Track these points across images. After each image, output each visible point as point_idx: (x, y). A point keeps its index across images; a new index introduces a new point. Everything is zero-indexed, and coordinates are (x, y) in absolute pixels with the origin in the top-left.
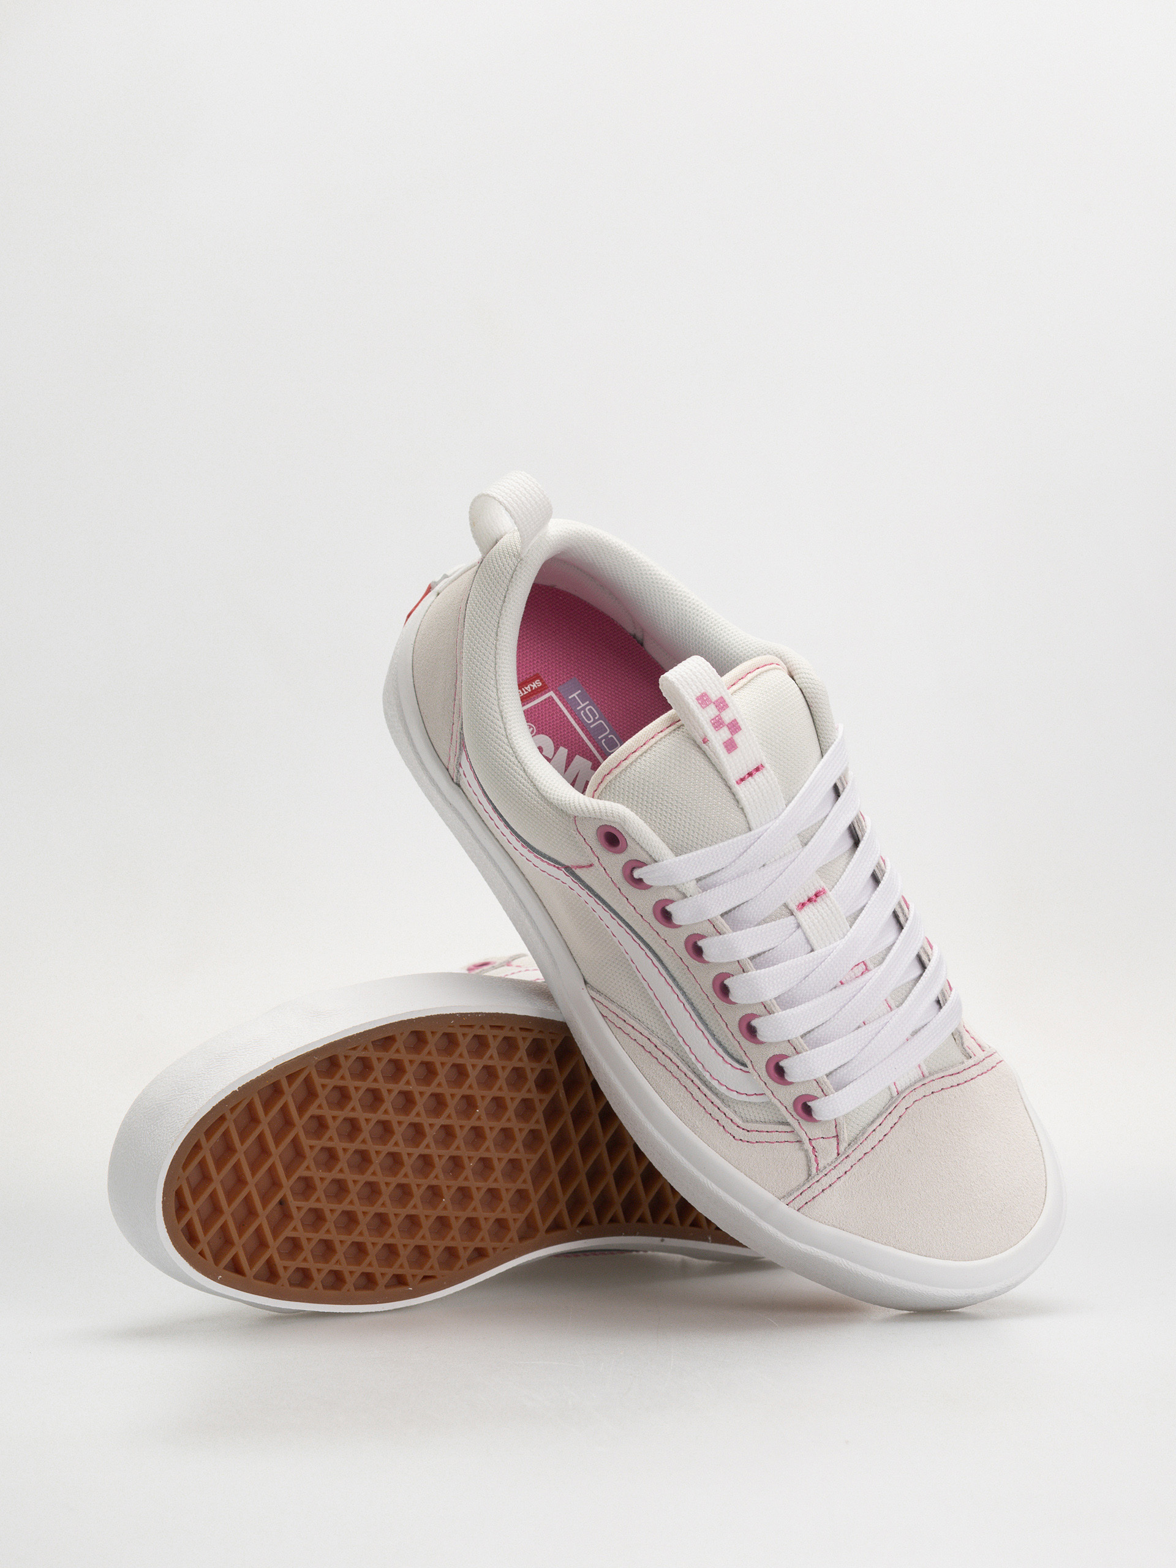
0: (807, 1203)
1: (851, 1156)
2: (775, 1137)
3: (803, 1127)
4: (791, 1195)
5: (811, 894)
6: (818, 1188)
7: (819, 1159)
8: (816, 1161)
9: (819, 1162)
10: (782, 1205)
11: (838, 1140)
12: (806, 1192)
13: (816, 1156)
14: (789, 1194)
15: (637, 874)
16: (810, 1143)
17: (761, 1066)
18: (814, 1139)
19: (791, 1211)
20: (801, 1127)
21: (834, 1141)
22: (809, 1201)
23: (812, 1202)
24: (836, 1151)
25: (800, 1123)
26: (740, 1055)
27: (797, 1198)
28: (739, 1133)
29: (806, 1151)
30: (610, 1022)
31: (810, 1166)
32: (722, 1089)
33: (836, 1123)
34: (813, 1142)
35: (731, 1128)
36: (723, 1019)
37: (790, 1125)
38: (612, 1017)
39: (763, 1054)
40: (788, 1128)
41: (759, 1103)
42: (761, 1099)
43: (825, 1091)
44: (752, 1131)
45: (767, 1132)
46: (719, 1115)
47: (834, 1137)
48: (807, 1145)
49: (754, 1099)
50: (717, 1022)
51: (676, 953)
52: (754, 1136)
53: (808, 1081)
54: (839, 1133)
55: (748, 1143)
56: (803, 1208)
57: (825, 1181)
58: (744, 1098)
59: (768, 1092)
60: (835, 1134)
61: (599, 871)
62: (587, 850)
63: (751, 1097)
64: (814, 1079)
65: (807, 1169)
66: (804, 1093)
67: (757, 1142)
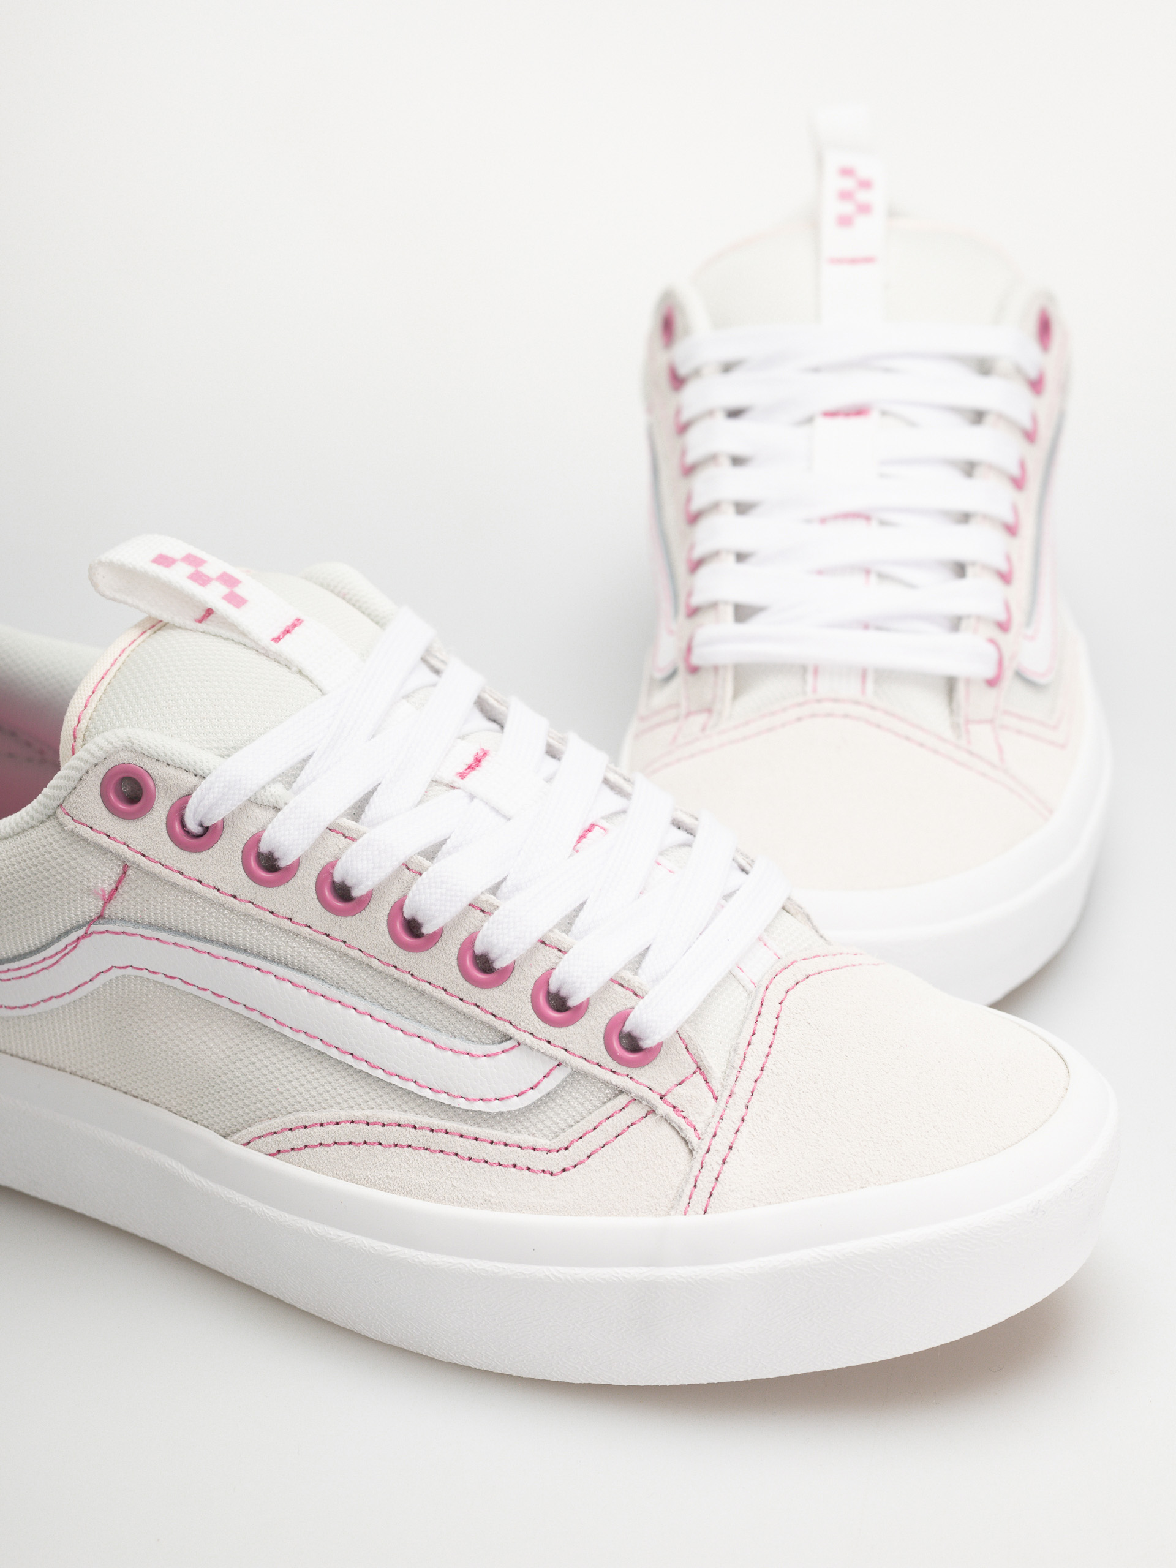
0: (710, 1194)
1: (736, 1090)
2: (610, 1128)
3: (640, 1081)
4: (680, 1197)
5: (470, 760)
6: (714, 1160)
7: (691, 1118)
8: (690, 1124)
9: (694, 1123)
10: (678, 1217)
11: (702, 1074)
12: (700, 1177)
13: (684, 1118)
14: (677, 1197)
15: (193, 822)
16: (666, 1102)
17: (529, 1017)
18: (669, 1091)
19: (696, 1218)
20: (637, 1082)
21: (698, 1077)
22: (713, 1188)
23: (719, 1187)
24: (711, 1095)
25: (634, 1077)
26: (490, 1027)
27: (693, 1196)
28: (556, 1161)
29: (666, 1119)
30: (287, 1155)
31: (684, 1136)
32: (495, 1107)
33: (684, 1037)
34: (668, 1098)
35: (539, 1161)
36: (435, 986)
37: (621, 1092)
38: (285, 1140)
39: (520, 992)
40: (622, 1100)
41: (560, 1087)
42: (559, 1075)
43: (637, 991)
44: (572, 1143)
45: (595, 1129)
46: (512, 1155)
47: (695, 1073)
48: (663, 1109)
49: (548, 1085)
50: (431, 998)
51: (315, 931)
52: (579, 1150)
53: (605, 988)
54: (698, 1060)
55: (575, 1166)
56: (711, 1204)
57: (720, 1146)
58: (532, 1096)
59: (562, 1055)
60: (694, 1067)
61: (139, 868)
62: (105, 845)
63: (540, 1086)
64: (612, 980)
65: (683, 1143)
66: (611, 1015)
67: (589, 1157)
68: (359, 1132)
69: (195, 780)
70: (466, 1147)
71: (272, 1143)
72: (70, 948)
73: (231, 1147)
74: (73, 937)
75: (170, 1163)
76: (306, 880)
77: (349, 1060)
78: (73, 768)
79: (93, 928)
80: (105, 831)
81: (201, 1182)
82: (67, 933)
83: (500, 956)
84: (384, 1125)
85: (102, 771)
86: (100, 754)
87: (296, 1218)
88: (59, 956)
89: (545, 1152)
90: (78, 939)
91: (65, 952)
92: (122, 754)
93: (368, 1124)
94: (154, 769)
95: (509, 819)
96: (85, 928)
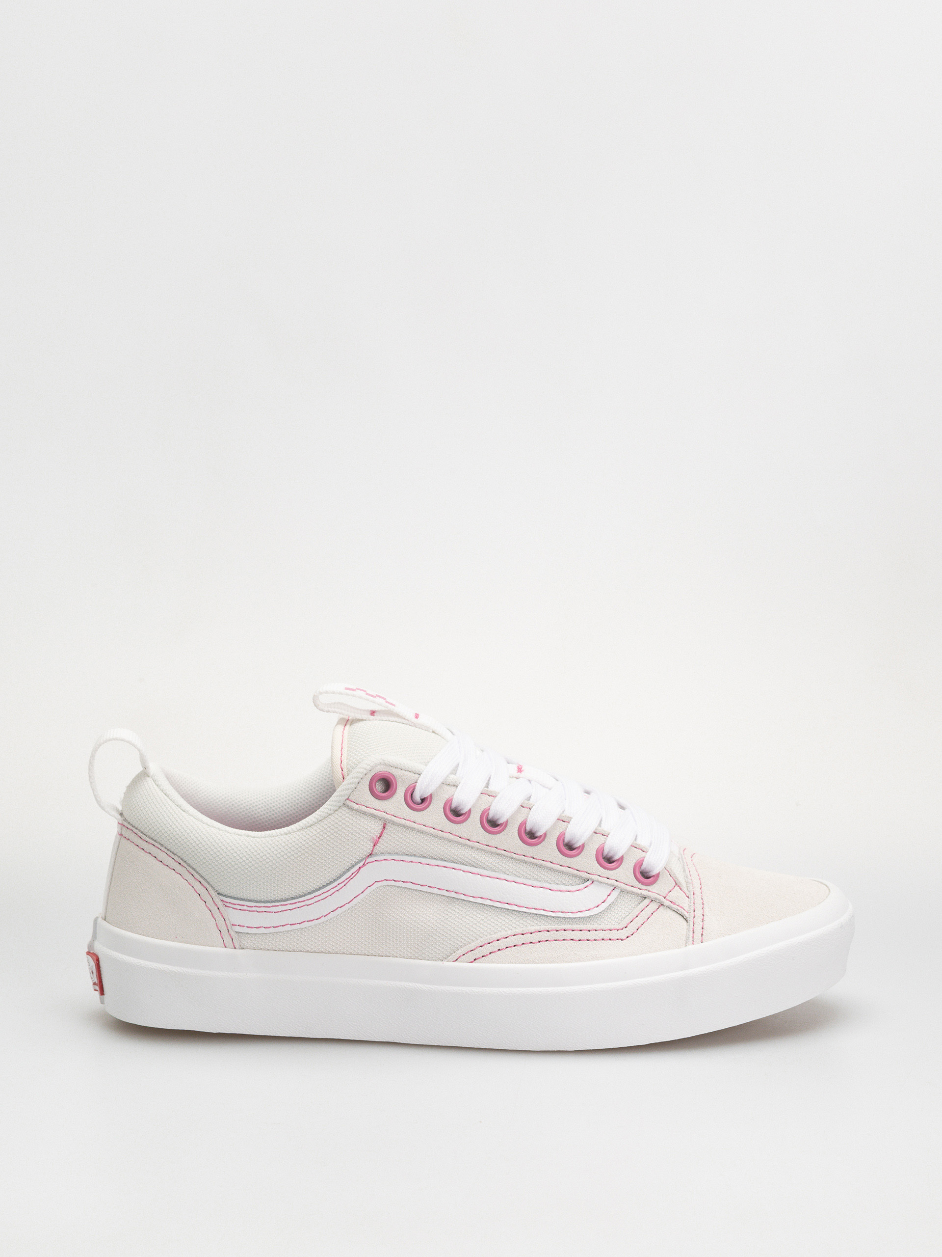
0: (702, 935)
1: (695, 892)
2: (644, 915)
3: (653, 891)
4: (688, 938)
6: (698, 920)
7: (680, 906)
8: (680, 908)
9: (682, 907)
10: (690, 947)
11: (678, 886)
12: (695, 929)
13: (677, 905)
14: (687, 938)
15: (417, 797)
17: (596, 868)
18: (667, 895)
19: (698, 946)
21: (677, 888)
22: (702, 932)
23: (705, 931)
24: (685, 895)
25: (650, 890)
26: (576, 876)
27: (694, 937)
28: (623, 934)
29: (668, 907)
30: (480, 960)
31: (680, 913)
32: (587, 914)
33: (668, 869)
34: (667, 898)
35: (614, 935)
36: (546, 861)
37: (645, 898)
38: (478, 953)
39: (590, 857)
40: (647, 901)
41: (616, 900)
42: (615, 894)
43: (644, 849)
44: (628, 924)
45: (637, 916)
46: (601, 934)
47: (675, 886)
48: (667, 903)
49: (610, 900)
50: (545, 867)
51: (482, 844)
52: (632, 927)
53: (629, 850)
54: (676, 880)
55: (632, 935)
56: (704, 939)
57: (698, 913)
58: (604, 906)
59: (616, 883)
60: (674, 884)
61: (394, 823)
62: (375, 814)
63: (607, 901)
64: (631, 846)
65: (681, 917)
66: (635, 861)
67: (637, 930)
68: (519, 939)
69: (417, 776)
70: (577, 935)
71: (472, 956)
72: (354, 875)
73: (446, 964)
74: (357, 867)
75: (408, 984)
76: (475, 818)
77: (507, 906)
78: (355, 778)
79: (368, 860)
80: (374, 807)
81: (430, 988)
82: (353, 866)
83: (577, 841)
84: (531, 933)
85: (369, 777)
86: (368, 768)
87: (492, 989)
88: (348, 880)
89: (616, 931)
90: (360, 868)
91: (350, 878)
92: (379, 767)
93: (523, 934)
94: (395, 772)
95: (550, 789)
96: (364, 861)
